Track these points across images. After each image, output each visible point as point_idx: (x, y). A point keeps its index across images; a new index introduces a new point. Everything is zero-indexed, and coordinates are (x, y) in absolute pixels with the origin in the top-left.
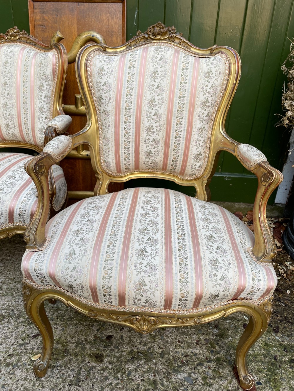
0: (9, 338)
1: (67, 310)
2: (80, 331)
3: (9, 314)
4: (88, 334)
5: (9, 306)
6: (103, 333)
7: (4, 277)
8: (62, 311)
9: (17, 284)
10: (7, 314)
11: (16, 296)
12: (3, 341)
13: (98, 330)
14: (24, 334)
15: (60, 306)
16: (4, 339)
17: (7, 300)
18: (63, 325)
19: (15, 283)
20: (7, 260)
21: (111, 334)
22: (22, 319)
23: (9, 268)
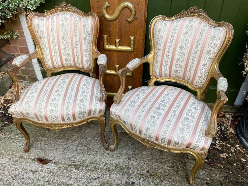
0: (83, 178)
1: (111, 165)
2: (118, 178)
3: (82, 165)
4: (122, 180)
5: (81, 160)
6: (130, 180)
7: (78, 142)
8: (108, 165)
9: (85, 147)
10: (81, 165)
11: (85, 154)
12: (80, 180)
13: (127, 178)
14: (90, 176)
15: (107, 162)
16: (81, 179)
17: (80, 156)
18: (109, 174)
19: (83, 147)
20: (78, 132)
21: (134, 181)
22: (88, 168)
23: (80, 137)
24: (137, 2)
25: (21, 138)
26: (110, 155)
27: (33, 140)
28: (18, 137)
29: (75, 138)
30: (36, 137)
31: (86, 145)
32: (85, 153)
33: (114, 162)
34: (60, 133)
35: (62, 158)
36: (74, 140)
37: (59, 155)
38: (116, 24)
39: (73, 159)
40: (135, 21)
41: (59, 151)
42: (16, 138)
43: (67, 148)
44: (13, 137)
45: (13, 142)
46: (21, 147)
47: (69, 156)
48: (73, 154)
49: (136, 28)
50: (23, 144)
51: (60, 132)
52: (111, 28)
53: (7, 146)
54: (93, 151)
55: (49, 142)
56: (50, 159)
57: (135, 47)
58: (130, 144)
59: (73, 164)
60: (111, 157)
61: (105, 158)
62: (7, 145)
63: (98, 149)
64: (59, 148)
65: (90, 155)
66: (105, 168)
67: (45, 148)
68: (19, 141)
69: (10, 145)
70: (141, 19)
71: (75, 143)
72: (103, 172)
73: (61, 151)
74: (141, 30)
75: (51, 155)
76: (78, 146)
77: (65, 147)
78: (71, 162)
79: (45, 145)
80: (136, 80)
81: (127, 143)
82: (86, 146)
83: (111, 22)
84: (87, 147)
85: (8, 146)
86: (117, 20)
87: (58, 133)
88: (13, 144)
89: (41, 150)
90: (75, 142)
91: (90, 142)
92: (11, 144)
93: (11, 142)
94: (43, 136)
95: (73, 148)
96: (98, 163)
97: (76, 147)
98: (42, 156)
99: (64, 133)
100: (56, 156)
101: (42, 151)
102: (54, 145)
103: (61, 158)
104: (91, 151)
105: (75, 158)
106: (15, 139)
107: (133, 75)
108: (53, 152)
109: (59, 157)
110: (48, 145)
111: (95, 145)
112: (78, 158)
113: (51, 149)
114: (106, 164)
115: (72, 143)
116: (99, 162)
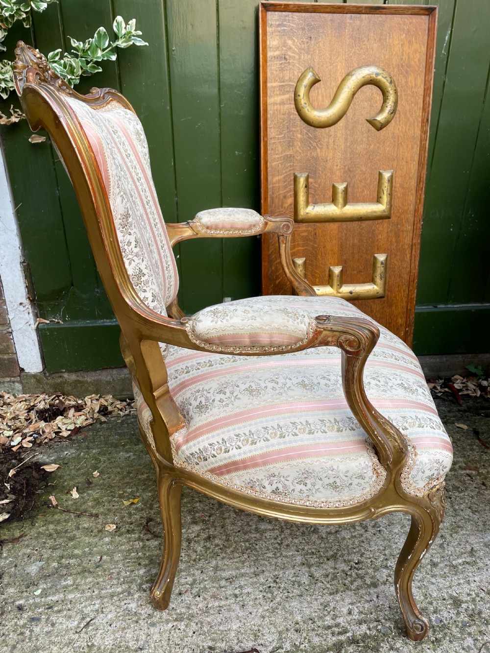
1: (474, 600)
3: (378, 631)
5: (361, 613)
7: (298, 551)
8: (466, 602)
9: (335, 564)
10: (374, 632)
11: (358, 589)
15: (455, 594)
17: (348, 600)
23: (288, 531)
24: (402, 66)
25: (62, 596)
26: (441, 565)
27: (119, 590)
28: (44, 594)
29: (275, 539)
30: (118, 574)
31: (331, 553)
32: (356, 584)
33: (472, 585)
34: (204, 536)
35: (287, 630)
36: (276, 548)
37: (266, 618)
38: (336, 136)
39: (328, 618)
40: (396, 123)
41: (251, 603)
42: (38, 600)
43: (275, 581)
44: (21, 598)
45: (33, 619)
46: (86, 633)
47: (307, 612)
48: (316, 600)
49: (398, 145)
50: (83, 619)
51: (204, 530)
52: (321, 148)
53: (14, 647)
54: (376, 569)
55: (190, 579)
56: (242, 645)
57: (396, 203)
58: (468, 512)
59: (343, 638)
60: (450, 570)
61: (433, 580)
62: (11, 642)
63: (385, 555)
64: (246, 591)
65: (374, 585)
66: (463, 617)
67: (189, 608)
68: (59, 611)
69: (30, 639)
70: (414, 115)
71: (286, 557)
72: (470, 634)
73: (261, 601)
74: (412, 148)
75: (234, 627)
76: (310, 566)
77: (262, 580)
78: (333, 634)
79: (180, 594)
80: (394, 308)
81: (455, 510)
82: (334, 557)
83: (323, 130)
84: (345, 561)
85: (19, 646)
86: (341, 123)
87: (198, 536)
88: (37, 630)
89: (176, 620)
90: (284, 553)
91: (337, 537)
92: (32, 631)
93: (21, 622)
94: (147, 562)
95: (295, 575)
96: (426, 609)
97: (305, 569)
98: (201, 644)
99: (218, 529)
100: (256, 628)
101: (186, 626)
102: (217, 586)
103: (279, 629)
104: (370, 571)
105: (332, 613)
106: (37, 606)
107: (387, 291)
108: (233, 614)
109: (273, 630)
110: (194, 591)
111: (365, 545)
112: (345, 610)
113: (217, 604)
114: (457, 603)
115: (280, 560)
116: (431, 603)
